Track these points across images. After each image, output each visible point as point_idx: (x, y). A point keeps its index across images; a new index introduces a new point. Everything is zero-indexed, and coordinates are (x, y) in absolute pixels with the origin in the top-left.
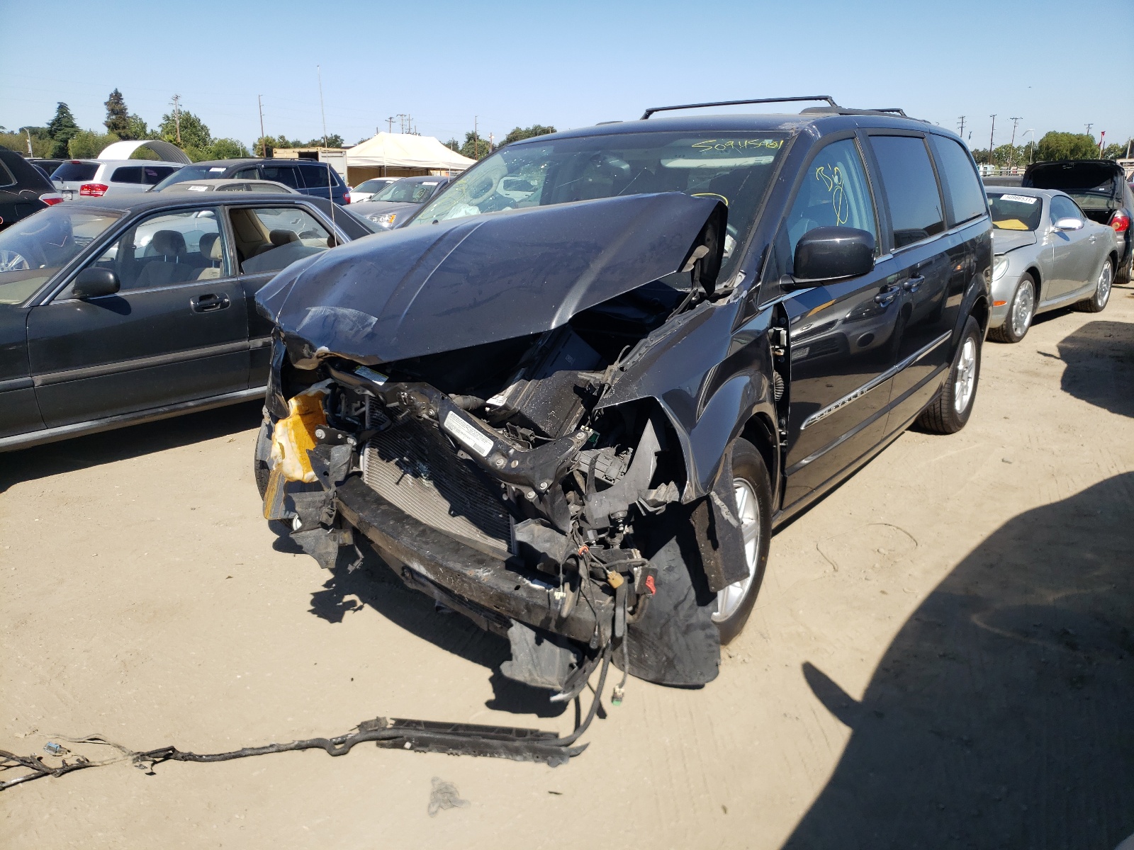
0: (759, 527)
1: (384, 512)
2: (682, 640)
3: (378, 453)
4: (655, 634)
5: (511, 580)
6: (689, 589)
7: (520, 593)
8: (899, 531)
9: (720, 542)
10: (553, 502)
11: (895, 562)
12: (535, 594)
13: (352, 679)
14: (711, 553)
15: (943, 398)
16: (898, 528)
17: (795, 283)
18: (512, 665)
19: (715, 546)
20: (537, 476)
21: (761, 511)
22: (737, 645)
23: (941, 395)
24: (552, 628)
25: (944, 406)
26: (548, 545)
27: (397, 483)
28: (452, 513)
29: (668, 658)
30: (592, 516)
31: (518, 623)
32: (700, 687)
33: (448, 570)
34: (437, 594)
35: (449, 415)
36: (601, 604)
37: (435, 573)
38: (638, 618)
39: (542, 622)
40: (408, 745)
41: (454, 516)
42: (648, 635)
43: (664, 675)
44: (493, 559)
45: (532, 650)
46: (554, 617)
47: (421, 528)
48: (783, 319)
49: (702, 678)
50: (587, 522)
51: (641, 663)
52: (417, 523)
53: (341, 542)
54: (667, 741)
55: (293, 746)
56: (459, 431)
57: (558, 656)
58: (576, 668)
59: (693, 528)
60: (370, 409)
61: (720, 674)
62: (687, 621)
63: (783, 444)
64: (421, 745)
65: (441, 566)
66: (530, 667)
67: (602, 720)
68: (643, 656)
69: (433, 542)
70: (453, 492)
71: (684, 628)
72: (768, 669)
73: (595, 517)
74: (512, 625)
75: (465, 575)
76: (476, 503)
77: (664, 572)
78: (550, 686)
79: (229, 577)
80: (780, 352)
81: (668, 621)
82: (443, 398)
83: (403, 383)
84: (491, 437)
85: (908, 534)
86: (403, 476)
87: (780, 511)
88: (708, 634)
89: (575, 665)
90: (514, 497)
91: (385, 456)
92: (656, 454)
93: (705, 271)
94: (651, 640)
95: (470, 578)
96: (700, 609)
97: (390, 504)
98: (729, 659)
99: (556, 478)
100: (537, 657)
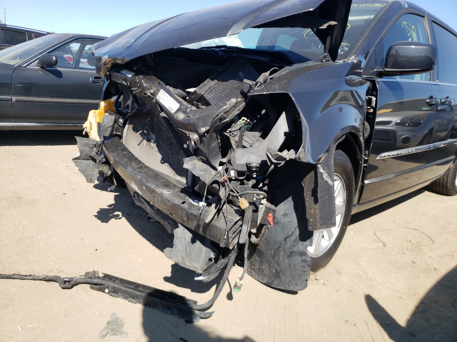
0: (344, 208)
1: (124, 155)
2: (286, 260)
3: (133, 127)
4: (270, 254)
5: (181, 198)
6: (295, 229)
7: (185, 206)
8: (422, 234)
9: (319, 200)
10: (209, 144)
11: (421, 248)
12: (193, 208)
13: (96, 250)
14: (313, 205)
15: (449, 175)
16: (422, 232)
17: (384, 71)
18: (171, 251)
19: (316, 201)
20: (201, 123)
21: (347, 199)
22: (321, 273)
23: (449, 173)
24: (201, 231)
25: (449, 180)
26: (202, 173)
27: (139, 145)
28: (162, 161)
29: (276, 271)
30: (235, 162)
31: (182, 227)
32: (294, 293)
33: (148, 188)
34: (148, 209)
35: (160, 91)
36: (232, 219)
37: (142, 190)
38: (260, 240)
39: (195, 227)
40: (107, 291)
41: (162, 163)
42: (266, 254)
43: (273, 281)
44: (175, 186)
45: (187, 245)
46: (202, 224)
47: (141, 165)
48: (375, 92)
49: (296, 287)
50: (231, 165)
51: (261, 272)
52: (140, 162)
53: (100, 170)
54: (266, 321)
55: (41, 278)
56: (162, 99)
57: (204, 252)
58: (213, 261)
59: (302, 188)
60: (132, 102)
61: (307, 287)
62: (291, 249)
63: (365, 165)
64: (114, 292)
65: (144, 185)
66: (183, 254)
67: (229, 301)
68: (262, 267)
69: (144, 173)
70: (164, 149)
71: (289, 254)
72: (339, 291)
73: (237, 163)
74: (178, 227)
75: (156, 191)
76: (174, 155)
77: (281, 217)
78: (194, 269)
79: (65, 194)
80: (370, 110)
81: (280, 247)
82: (159, 83)
83: (141, 76)
84: (179, 102)
85: (428, 236)
86: (142, 141)
87: (358, 205)
88: (304, 259)
89: (213, 259)
90: (193, 149)
91: (135, 130)
92: (285, 134)
93: (333, 43)
94: (268, 258)
95: (158, 194)
96: (301, 242)
97: (129, 152)
98: (315, 281)
99: (212, 126)
100: (190, 250)
